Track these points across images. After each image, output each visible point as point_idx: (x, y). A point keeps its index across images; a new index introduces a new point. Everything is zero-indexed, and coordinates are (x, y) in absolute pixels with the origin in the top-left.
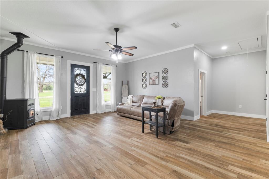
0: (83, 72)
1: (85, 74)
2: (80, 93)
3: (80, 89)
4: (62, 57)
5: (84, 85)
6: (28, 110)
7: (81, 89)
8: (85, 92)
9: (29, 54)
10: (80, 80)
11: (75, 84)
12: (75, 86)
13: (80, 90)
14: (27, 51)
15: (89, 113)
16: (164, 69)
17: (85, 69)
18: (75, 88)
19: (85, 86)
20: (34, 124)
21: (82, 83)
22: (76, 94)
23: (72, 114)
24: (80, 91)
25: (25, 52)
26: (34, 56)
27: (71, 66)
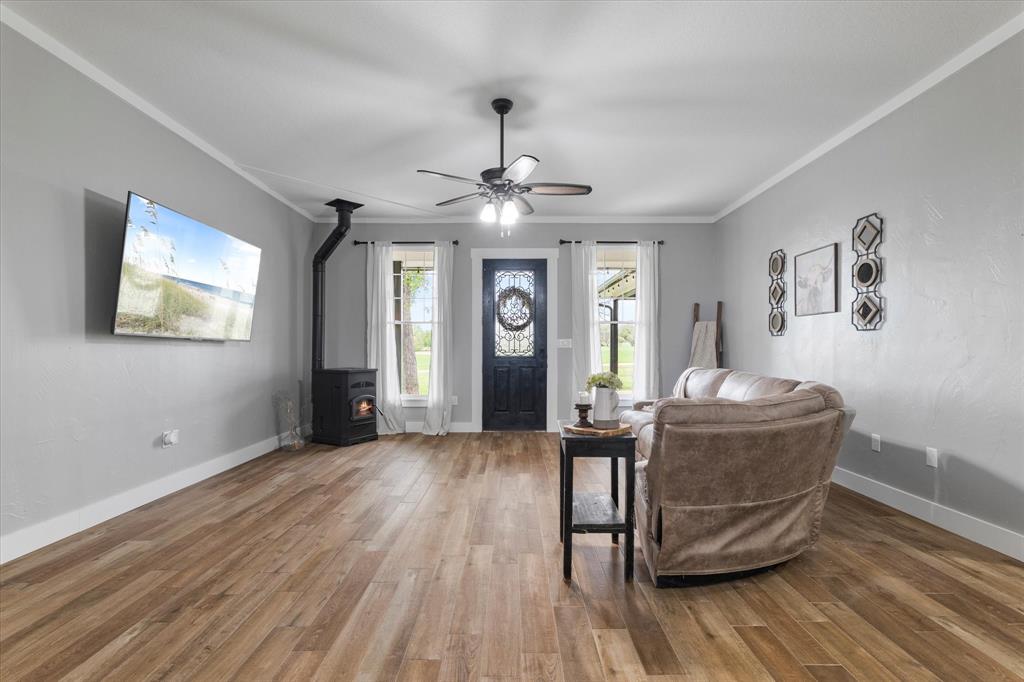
0: (525, 281)
1: (532, 289)
2: (514, 354)
3: (512, 342)
4: (456, 243)
5: (527, 329)
6: (349, 398)
7: (517, 342)
8: (531, 353)
9: (378, 249)
10: (514, 310)
11: (497, 325)
12: (497, 332)
13: (514, 344)
14: (373, 243)
15: (545, 428)
16: (862, 223)
17: (530, 270)
18: (497, 339)
19: (530, 330)
20: (375, 438)
21: (521, 323)
22: (499, 357)
23: (486, 426)
24: (512, 347)
25: (370, 245)
26: (387, 251)
27: (484, 267)
